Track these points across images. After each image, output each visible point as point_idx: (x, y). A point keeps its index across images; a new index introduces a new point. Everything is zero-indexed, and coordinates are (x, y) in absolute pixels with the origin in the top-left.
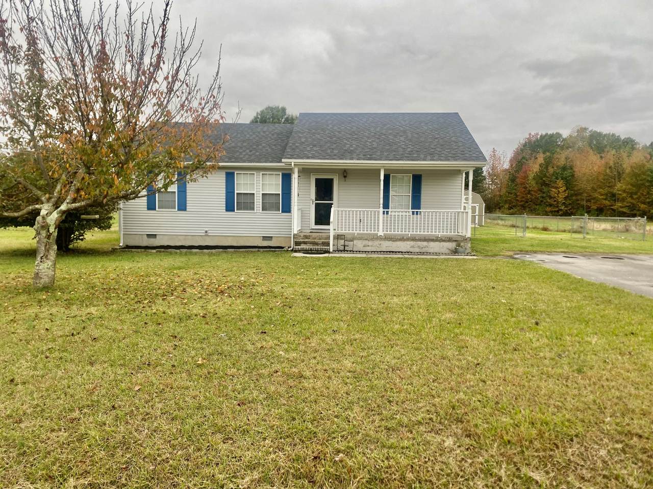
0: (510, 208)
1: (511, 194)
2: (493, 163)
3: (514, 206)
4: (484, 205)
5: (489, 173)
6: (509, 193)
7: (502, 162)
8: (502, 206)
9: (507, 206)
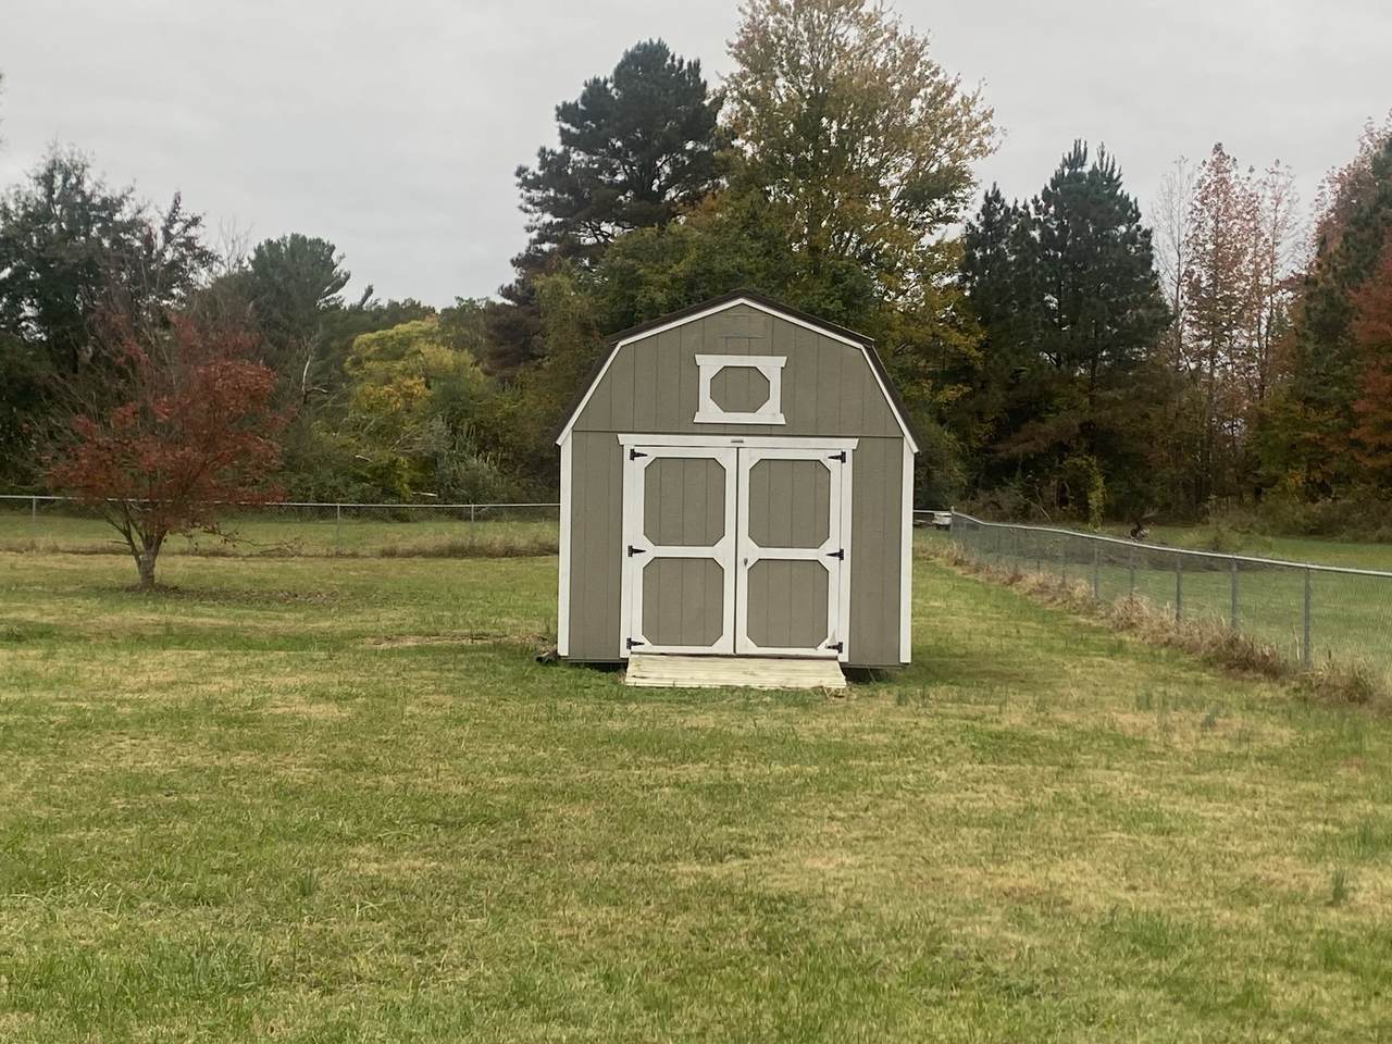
0: (1316, 490)
1: (1322, 405)
2: (1217, 232)
3: (1338, 478)
4: (910, 447)
5: (1195, 288)
6: (1307, 401)
7: (1266, 228)
8: (1275, 480)
9: (1295, 479)
